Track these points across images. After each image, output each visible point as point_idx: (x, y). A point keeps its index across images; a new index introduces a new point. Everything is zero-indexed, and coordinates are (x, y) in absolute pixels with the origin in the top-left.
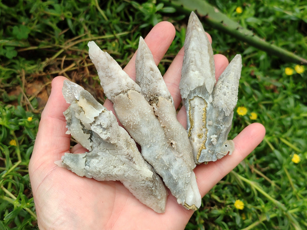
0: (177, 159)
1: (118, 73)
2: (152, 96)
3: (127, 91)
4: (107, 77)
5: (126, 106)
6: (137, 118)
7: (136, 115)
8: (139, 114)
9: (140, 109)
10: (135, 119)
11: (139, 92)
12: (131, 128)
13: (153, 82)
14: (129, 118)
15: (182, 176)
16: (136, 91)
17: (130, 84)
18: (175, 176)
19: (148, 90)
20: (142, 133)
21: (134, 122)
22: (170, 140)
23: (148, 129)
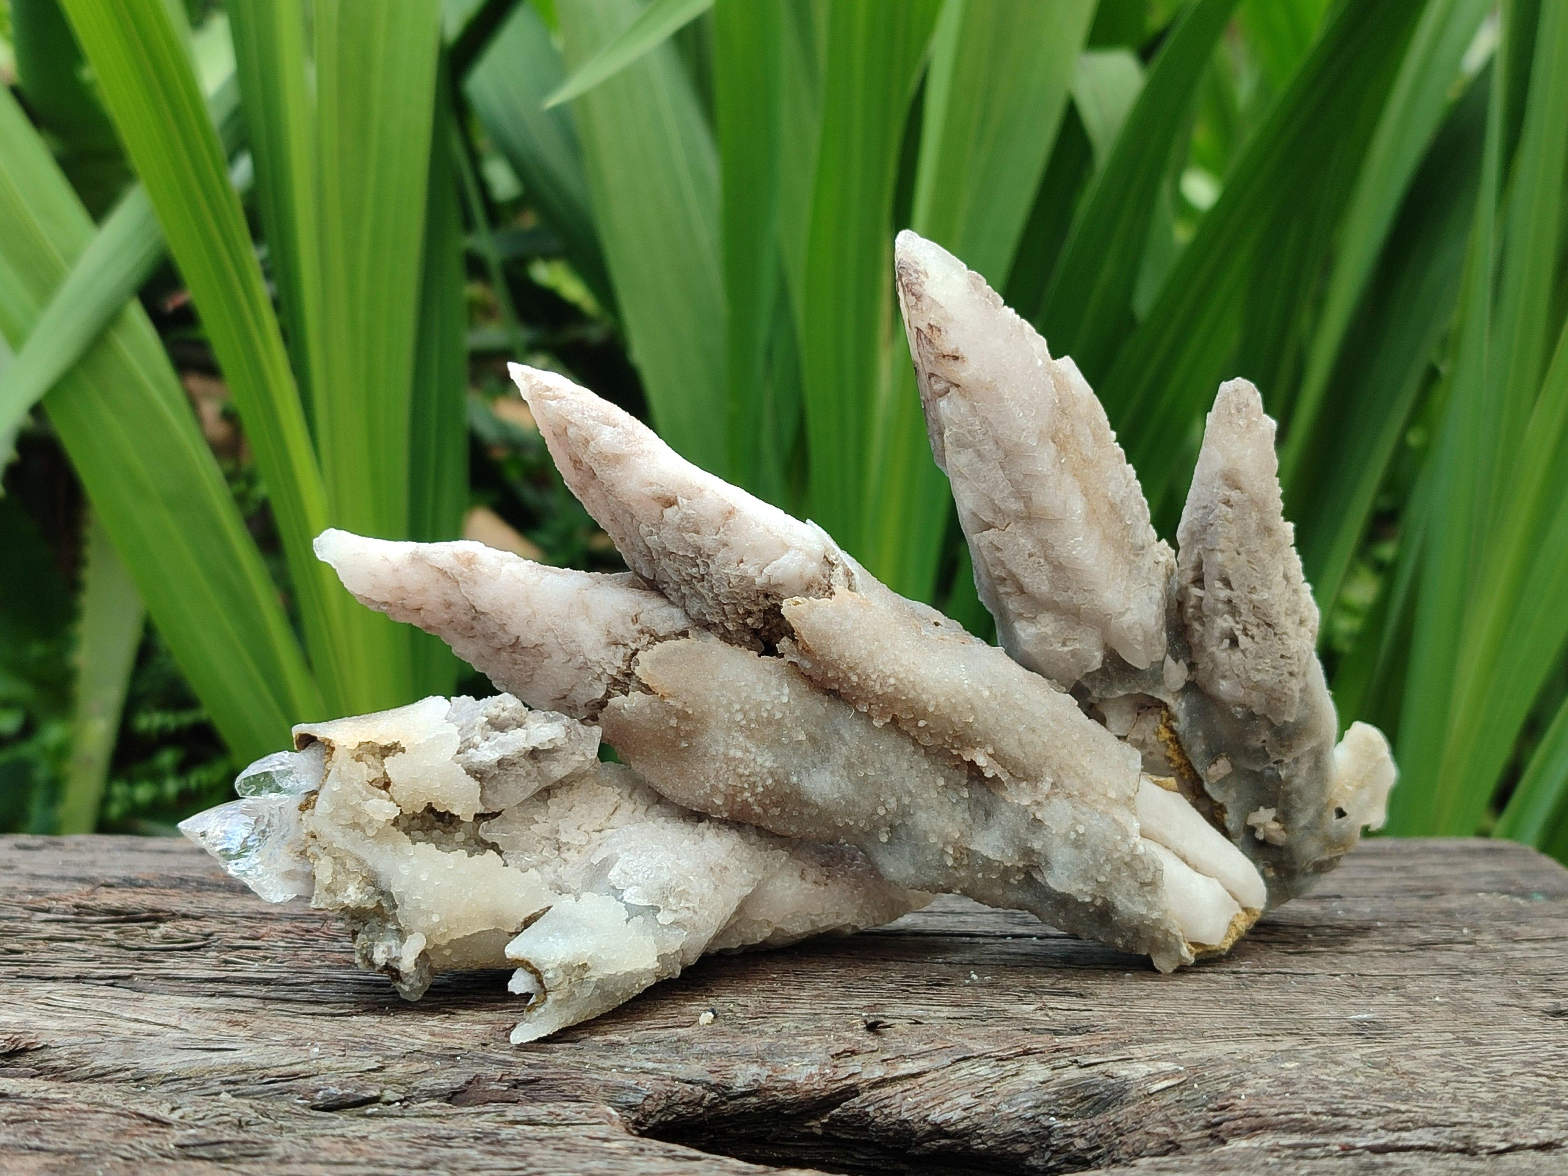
0: (1039, 816)
1: (534, 613)
2: (749, 613)
3: (629, 667)
4: (504, 655)
5: (671, 735)
6: (752, 765)
7: (739, 754)
8: (750, 734)
9: (739, 717)
10: (747, 772)
11: (685, 634)
12: (758, 809)
13: (709, 556)
14: (721, 785)
15: (1108, 868)
16: (665, 638)
17: (619, 630)
18: (1081, 891)
19: (711, 603)
20: (817, 806)
21: (753, 785)
22: (955, 752)
23: (832, 772)
